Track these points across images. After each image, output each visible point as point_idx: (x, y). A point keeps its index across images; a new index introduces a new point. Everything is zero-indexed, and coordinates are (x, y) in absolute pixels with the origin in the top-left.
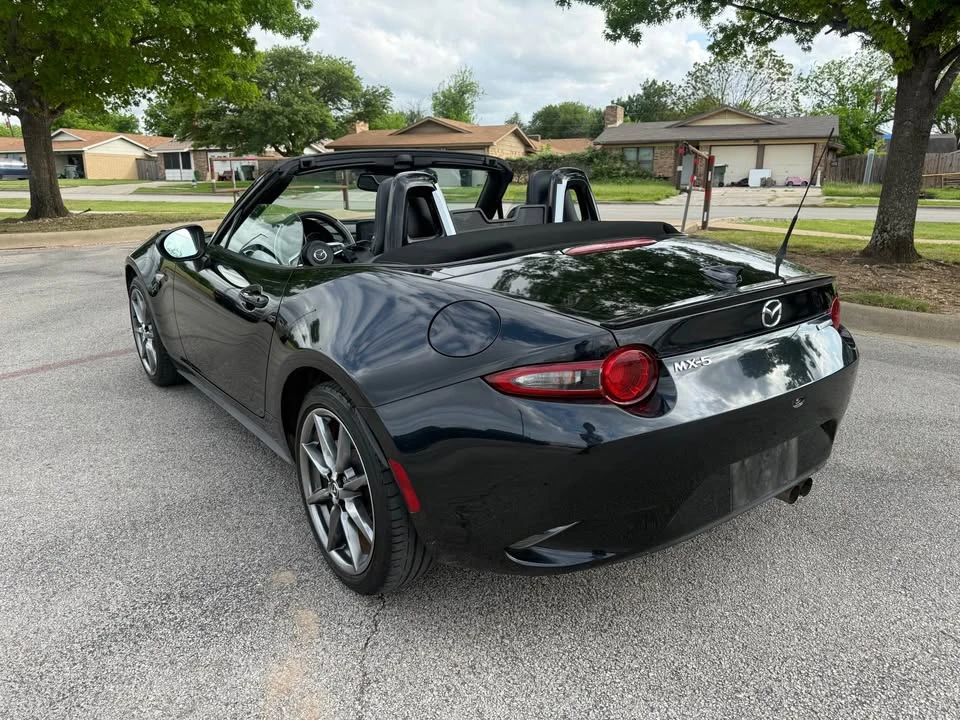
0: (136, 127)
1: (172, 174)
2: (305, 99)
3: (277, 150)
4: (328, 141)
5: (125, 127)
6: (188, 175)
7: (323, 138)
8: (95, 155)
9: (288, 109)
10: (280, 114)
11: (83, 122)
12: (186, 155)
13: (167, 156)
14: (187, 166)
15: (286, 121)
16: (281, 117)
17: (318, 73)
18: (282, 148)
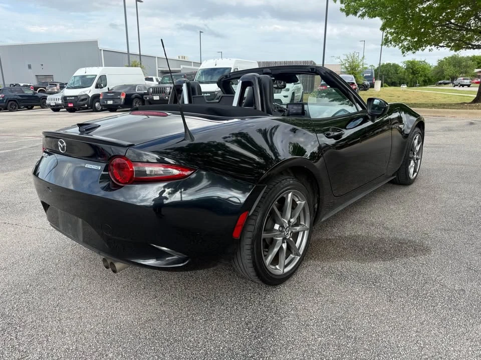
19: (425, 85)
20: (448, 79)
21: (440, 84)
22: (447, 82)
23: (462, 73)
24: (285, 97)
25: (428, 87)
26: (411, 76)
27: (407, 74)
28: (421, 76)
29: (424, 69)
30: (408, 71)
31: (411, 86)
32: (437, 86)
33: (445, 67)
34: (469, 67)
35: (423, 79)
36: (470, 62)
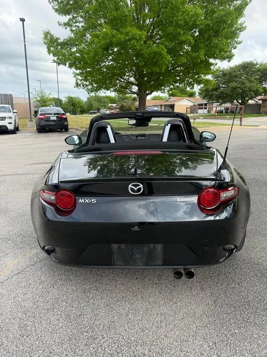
0: (195, 95)
1: (200, 111)
2: (251, 82)
3: (238, 102)
4: (259, 97)
5: (192, 95)
6: (205, 111)
7: (257, 96)
8: (178, 105)
9: (243, 86)
10: (239, 88)
11: (179, 94)
12: (206, 105)
13: (200, 105)
14: (206, 108)
15: (241, 91)
16: (239, 89)
17: (259, 70)
18: (240, 101)
19: (81, 114)
20: (95, 110)
21: (91, 113)
22: (95, 112)
23: (102, 106)
24: (9, 123)
25: (84, 115)
26: (72, 107)
27: (69, 106)
28: (78, 107)
29: (79, 103)
30: (70, 104)
31: (73, 114)
32: (89, 114)
33: (93, 102)
34: (106, 103)
35: (79, 109)
36: (106, 100)
